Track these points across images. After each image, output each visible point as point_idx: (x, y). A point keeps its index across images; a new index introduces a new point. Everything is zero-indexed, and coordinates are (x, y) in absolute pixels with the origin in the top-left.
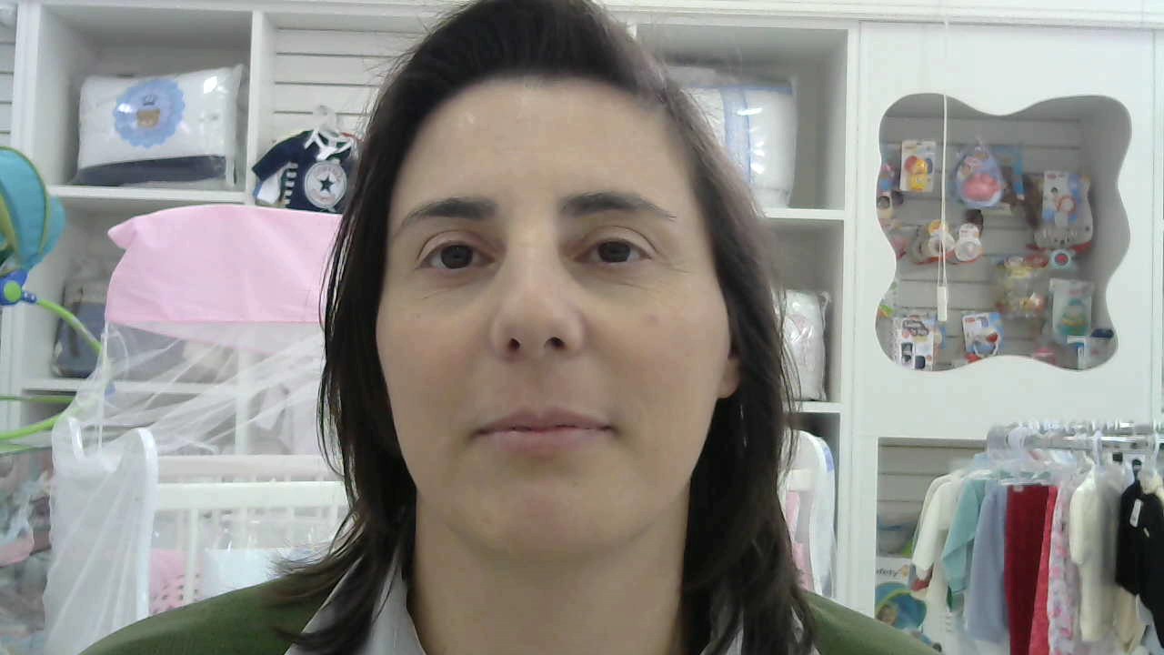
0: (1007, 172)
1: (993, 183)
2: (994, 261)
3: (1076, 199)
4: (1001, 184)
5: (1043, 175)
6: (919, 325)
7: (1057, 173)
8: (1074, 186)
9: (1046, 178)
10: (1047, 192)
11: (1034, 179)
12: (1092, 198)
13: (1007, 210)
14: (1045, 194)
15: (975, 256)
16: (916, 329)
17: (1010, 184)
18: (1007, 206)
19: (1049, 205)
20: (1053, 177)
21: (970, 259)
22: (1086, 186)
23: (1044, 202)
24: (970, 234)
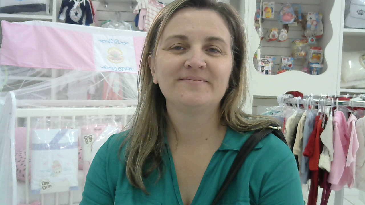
0: (296, 12)
1: (292, 16)
2: (291, 41)
3: (318, 22)
4: (294, 16)
5: (307, 13)
6: (267, 61)
7: (312, 13)
8: (317, 17)
9: (308, 14)
10: (308, 19)
11: (305, 15)
12: (323, 20)
13: (296, 24)
14: (308, 20)
15: (285, 39)
16: (266, 62)
17: (297, 16)
18: (296, 23)
19: (309, 23)
20: (310, 14)
21: (284, 40)
22: (321, 17)
23: (307, 22)
24: (284, 32)
